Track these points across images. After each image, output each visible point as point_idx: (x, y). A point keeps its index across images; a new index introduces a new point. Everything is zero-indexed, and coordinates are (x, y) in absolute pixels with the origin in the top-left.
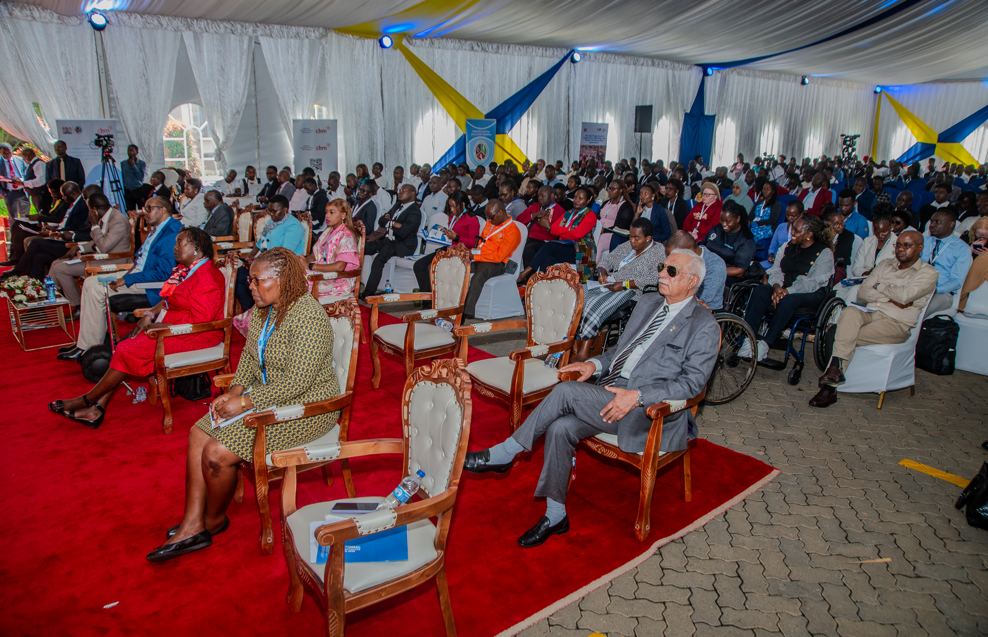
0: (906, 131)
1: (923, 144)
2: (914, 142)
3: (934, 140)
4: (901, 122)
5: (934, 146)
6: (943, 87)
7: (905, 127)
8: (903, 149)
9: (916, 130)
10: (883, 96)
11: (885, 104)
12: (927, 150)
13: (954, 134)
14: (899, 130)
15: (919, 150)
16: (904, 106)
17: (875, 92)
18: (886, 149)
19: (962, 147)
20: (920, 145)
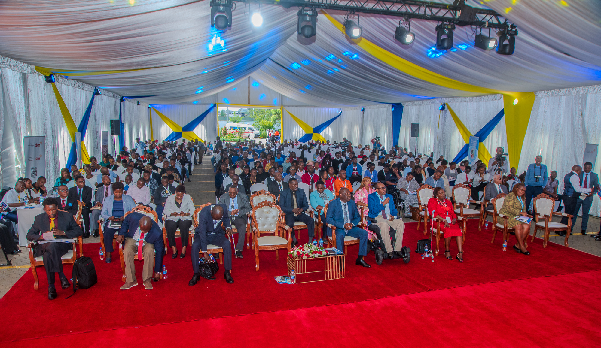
0: (167, 126)
1: (176, 132)
2: (171, 132)
3: (181, 131)
4: (163, 122)
5: (181, 133)
6: (180, 106)
7: (166, 124)
8: (167, 135)
9: (172, 126)
10: (152, 109)
11: (154, 114)
12: (178, 135)
13: (189, 127)
14: (163, 126)
15: (174, 136)
16: (163, 114)
17: (149, 108)
18: (158, 134)
19: (193, 133)
20: (174, 133)
